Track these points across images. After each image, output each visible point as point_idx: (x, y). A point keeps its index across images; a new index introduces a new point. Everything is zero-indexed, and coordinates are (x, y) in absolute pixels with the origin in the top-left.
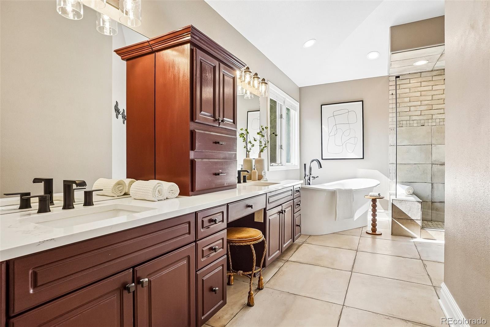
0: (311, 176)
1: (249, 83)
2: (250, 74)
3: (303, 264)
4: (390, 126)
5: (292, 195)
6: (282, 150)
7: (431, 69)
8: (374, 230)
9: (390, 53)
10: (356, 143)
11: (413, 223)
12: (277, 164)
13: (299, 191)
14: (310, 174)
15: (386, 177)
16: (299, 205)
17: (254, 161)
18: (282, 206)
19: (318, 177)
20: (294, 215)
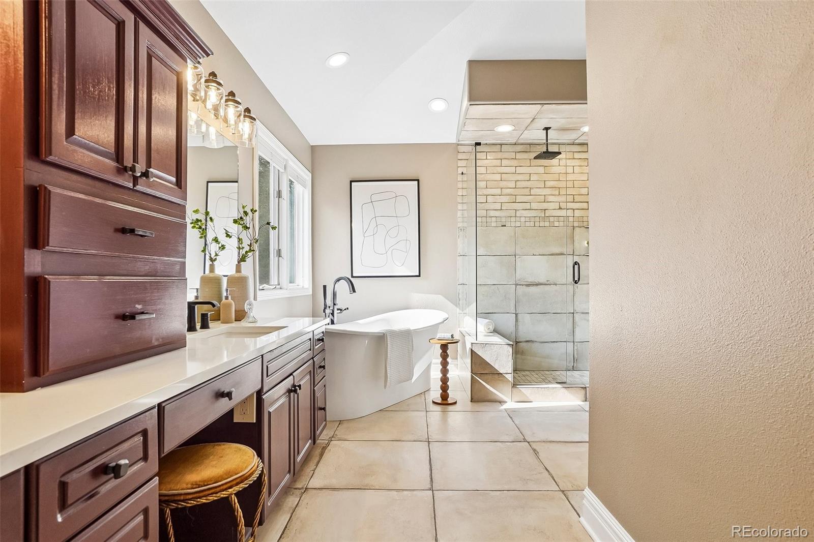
0: (336, 307)
1: (216, 109)
2: (218, 89)
3: (340, 492)
4: (460, 225)
5: (310, 350)
6: (280, 258)
7: (514, 141)
8: (445, 396)
9: (466, 102)
10: (408, 249)
11: (501, 378)
12: (272, 287)
13: (322, 340)
14: (335, 304)
15: (454, 306)
16: (324, 367)
17: (225, 280)
18: (294, 377)
19: (348, 308)
20: (314, 389)
